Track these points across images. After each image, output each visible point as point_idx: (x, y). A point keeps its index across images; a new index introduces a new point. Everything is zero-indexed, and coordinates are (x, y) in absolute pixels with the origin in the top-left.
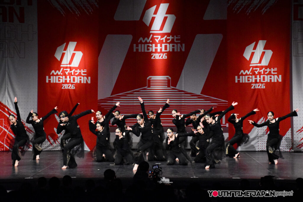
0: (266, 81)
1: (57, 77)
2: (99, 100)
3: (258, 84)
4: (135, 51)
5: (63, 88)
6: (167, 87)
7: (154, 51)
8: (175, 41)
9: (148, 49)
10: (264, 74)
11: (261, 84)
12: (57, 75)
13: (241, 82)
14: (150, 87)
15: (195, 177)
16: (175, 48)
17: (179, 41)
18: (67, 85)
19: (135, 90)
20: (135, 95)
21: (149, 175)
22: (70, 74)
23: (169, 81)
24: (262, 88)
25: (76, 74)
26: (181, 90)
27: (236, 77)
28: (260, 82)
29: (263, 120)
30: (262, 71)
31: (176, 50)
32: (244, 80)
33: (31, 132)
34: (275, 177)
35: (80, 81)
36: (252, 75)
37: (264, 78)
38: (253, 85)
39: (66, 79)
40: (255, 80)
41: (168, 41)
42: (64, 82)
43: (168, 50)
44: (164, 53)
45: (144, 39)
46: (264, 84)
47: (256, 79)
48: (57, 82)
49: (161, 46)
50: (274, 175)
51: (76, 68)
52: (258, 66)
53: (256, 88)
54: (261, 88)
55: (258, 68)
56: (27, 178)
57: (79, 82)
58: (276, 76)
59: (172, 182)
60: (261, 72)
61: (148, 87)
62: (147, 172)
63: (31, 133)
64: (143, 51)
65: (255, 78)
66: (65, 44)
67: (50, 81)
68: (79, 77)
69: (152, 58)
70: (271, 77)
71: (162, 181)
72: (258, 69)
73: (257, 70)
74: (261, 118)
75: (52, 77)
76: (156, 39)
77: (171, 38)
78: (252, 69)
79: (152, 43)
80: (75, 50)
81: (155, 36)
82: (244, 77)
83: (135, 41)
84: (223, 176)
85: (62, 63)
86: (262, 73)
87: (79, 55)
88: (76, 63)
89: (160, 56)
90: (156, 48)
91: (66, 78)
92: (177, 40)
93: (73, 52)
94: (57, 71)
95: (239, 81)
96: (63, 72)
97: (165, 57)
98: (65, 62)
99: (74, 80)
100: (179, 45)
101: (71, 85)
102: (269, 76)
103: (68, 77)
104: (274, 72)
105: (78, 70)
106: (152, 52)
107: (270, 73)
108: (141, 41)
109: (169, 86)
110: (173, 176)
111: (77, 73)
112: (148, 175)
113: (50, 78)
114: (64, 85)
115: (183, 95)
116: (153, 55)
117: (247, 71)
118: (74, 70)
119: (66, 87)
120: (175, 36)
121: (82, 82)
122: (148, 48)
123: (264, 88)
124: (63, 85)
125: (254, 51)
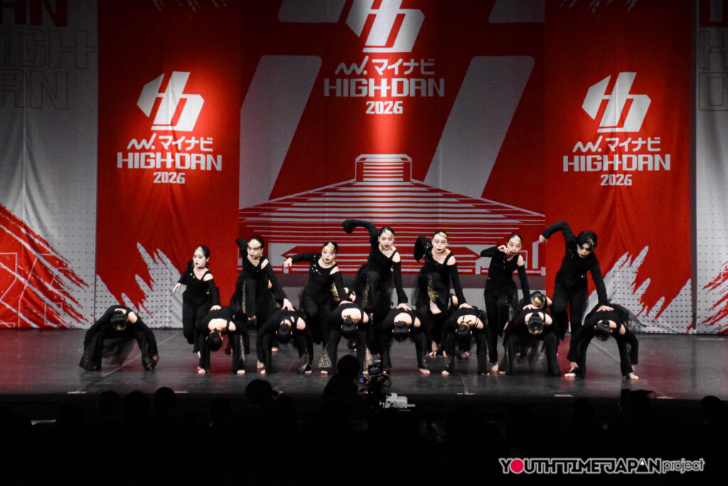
0: (634, 168)
1: (143, 155)
2: (242, 210)
3: (616, 174)
4: (327, 93)
5: (156, 181)
6: (402, 179)
7: (372, 94)
8: (423, 72)
9: (359, 91)
10: (630, 152)
11: (622, 176)
12: (143, 150)
13: (576, 169)
14: (362, 180)
15: (467, 394)
16: (423, 88)
17: (433, 73)
18: (166, 173)
19: (327, 187)
20: (327, 199)
21: (360, 389)
22: (174, 149)
23: (406, 165)
24: (626, 184)
25: (188, 149)
26: (436, 187)
27: (566, 158)
28: (621, 171)
29: (627, 260)
30: (625, 144)
31: (423, 94)
32: (583, 164)
33: (81, 284)
34: (653, 394)
35: (198, 165)
36: (601, 154)
37: (630, 160)
38: (604, 178)
39: (164, 160)
40: (609, 165)
41: (406, 73)
42: (159, 166)
43: (405, 94)
44: (395, 99)
45: (348, 68)
46: (631, 175)
47: (610, 162)
48: (143, 166)
49: (389, 83)
50: (650, 389)
51: (188, 135)
52: (616, 133)
53: (611, 184)
54: (622, 184)
55: (615, 137)
56: (74, 393)
57: (194, 167)
58: (658, 157)
59: (413, 405)
60: (624, 147)
61: (358, 180)
62: (355, 381)
63: (80, 286)
64: (346, 94)
65: (609, 160)
66: (162, 76)
67: (125, 164)
68: (194, 156)
69: (369, 112)
70: (646, 159)
71: (389, 402)
72: (617, 140)
73: (614, 142)
74: (621, 255)
75: (130, 155)
76: (377, 68)
77: (412, 64)
78: (603, 140)
79: (367, 77)
80: (185, 92)
81: (374, 61)
82: (583, 158)
83: (328, 72)
84: (533, 392)
85: (155, 122)
86: (626, 150)
87: (196, 103)
88: (188, 121)
89: (385, 107)
90: (377, 88)
91: (164, 156)
92: (427, 69)
93: (180, 95)
94: (144, 142)
95: (571, 167)
96: (157, 142)
97: (398, 110)
98: (163, 119)
99: (183, 163)
100: (432, 82)
101: (175, 174)
102: (641, 157)
103: (169, 155)
104: (653, 146)
105: (193, 138)
106: (368, 98)
107: (644, 150)
108: (342, 70)
109: (406, 179)
110: (415, 390)
111: (189, 145)
112: (357, 388)
113: (125, 156)
114: (160, 173)
115: (441, 200)
116: (370, 105)
117: (590, 145)
118: (183, 138)
119: (163, 178)
120: (422, 61)
121: (203, 168)
122: (359, 88)
123: (630, 184)
124: (157, 175)
125: (606, 97)
